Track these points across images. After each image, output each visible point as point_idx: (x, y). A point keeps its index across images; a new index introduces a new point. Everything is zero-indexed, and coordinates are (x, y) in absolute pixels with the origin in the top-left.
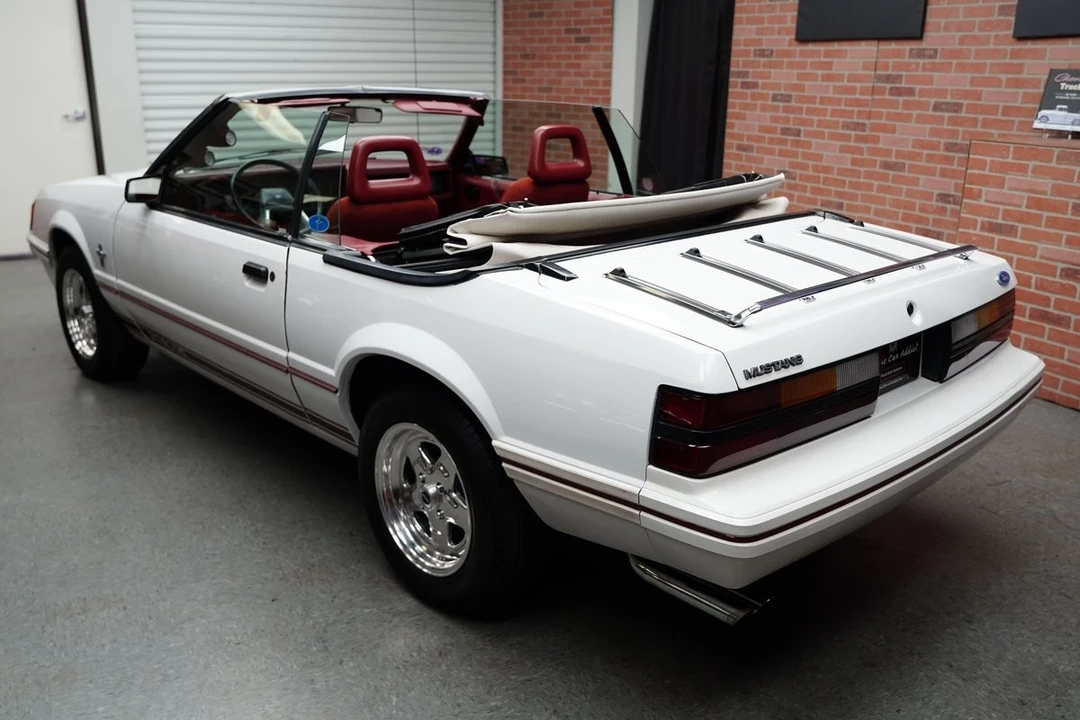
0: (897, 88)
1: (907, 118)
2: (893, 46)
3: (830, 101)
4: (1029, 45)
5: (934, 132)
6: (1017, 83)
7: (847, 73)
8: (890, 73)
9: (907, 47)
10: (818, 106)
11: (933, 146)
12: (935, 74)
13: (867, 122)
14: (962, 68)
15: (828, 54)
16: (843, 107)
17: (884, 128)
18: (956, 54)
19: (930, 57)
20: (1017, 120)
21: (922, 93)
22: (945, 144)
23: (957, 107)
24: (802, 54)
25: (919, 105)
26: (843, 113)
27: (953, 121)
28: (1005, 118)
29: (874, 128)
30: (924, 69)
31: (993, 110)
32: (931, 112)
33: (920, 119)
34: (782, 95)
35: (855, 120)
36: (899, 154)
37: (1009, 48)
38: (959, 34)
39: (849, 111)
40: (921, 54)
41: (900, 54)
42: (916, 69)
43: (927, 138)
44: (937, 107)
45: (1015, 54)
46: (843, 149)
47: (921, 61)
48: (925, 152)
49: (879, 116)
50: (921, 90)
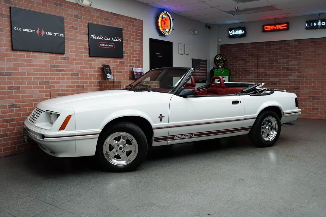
0: (58, 69)
1: (63, 79)
2: (54, 55)
3: (32, 74)
4: (92, 58)
5: (73, 82)
6: (91, 68)
7: (38, 64)
8: (55, 64)
9: (59, 56)
10: (26, 76)
11: (73, 87)
12: (70, 65)
13: (49, 81)
14: (77, 63)
15: (27, 56)
16: (38, 76)
17: (56, 83)
18: (75, 59)
19: (67, 60)
20: (93, 77)
21: (67, 71)
22: (76, 86)
23: (77, 75)
24: (14, 55)
25: (66, 75)
26: (39, 79)
27: (77, 79)
28: (90, 77)
29: (52, 83)
30: (66, 63)
31: (86, 75)
32: (70, 76)
33: (67, 79)
34: (6, 72)
35: (45, 81)
36: (63, 90)
37: (88, 59)
38: (75, 54)
39: (42, 78)
40: (64, 59)
41: (57, 58)
42: (64, 63)
43: (70, 84)
44: (72, 75)
45: (90, 61)
46: (41, 92)
47: (65, 61)
48: (71, 89)
49: (54, 79)
50: (66, 70)
